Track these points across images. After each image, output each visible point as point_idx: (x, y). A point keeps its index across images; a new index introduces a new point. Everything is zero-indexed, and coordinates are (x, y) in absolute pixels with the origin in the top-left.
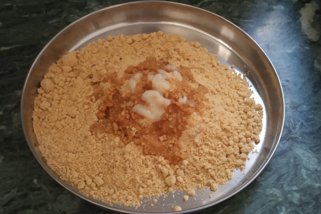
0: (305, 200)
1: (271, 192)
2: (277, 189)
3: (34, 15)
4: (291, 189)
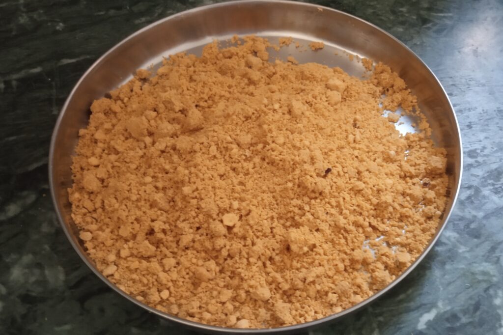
1: (481, 268)
2: (490, 264)
3: (112, 12)
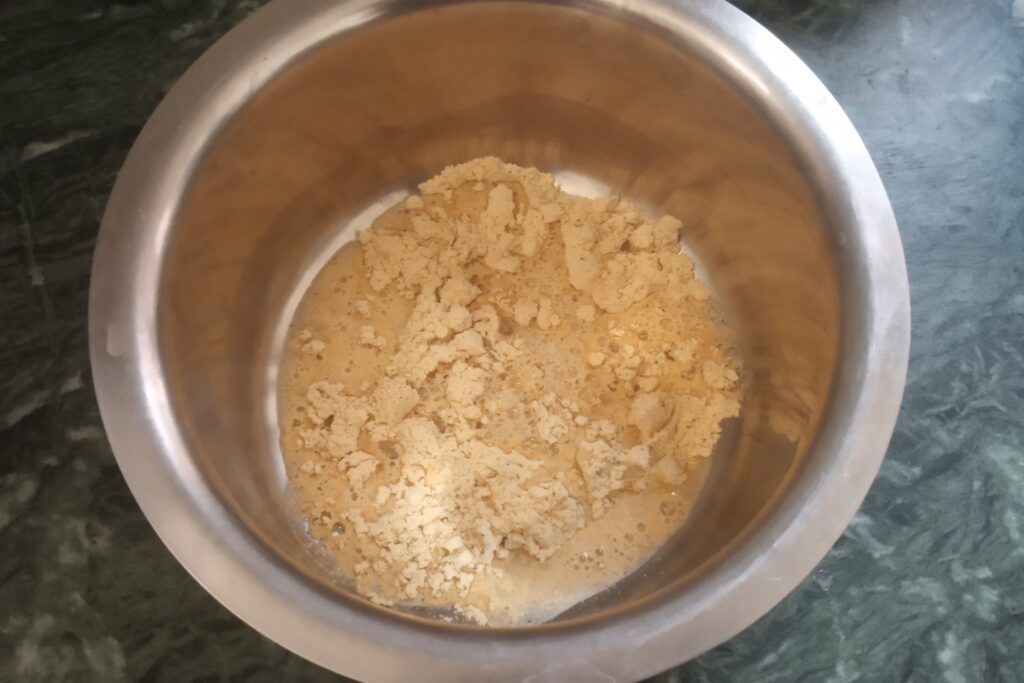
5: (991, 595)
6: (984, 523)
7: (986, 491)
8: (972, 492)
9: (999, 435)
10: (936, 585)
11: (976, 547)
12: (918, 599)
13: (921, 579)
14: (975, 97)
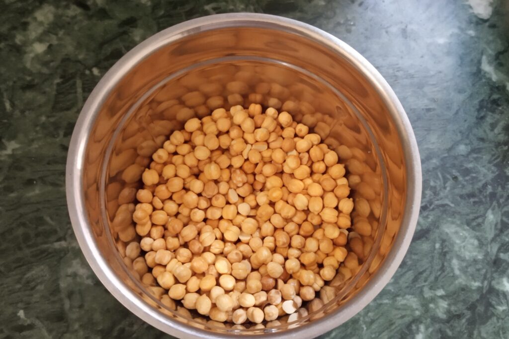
0: (456, 311)
4: (435, 295)
5: (444, 304)
6: (441, 266)
7: (442, 249)
8: (435, 249)
9: (449, 219)
10: (415, 299)
11: (436, 278)
12: (405, 307)
13: (408, 297)
14: (441, 41)
